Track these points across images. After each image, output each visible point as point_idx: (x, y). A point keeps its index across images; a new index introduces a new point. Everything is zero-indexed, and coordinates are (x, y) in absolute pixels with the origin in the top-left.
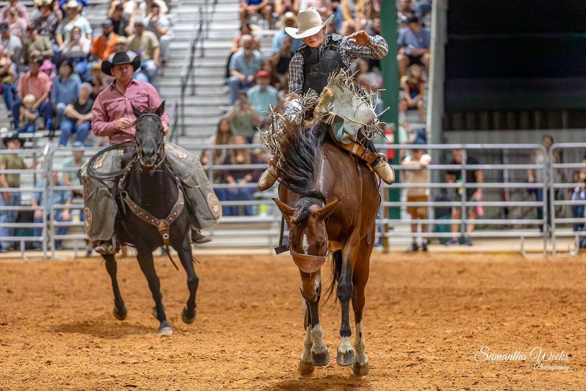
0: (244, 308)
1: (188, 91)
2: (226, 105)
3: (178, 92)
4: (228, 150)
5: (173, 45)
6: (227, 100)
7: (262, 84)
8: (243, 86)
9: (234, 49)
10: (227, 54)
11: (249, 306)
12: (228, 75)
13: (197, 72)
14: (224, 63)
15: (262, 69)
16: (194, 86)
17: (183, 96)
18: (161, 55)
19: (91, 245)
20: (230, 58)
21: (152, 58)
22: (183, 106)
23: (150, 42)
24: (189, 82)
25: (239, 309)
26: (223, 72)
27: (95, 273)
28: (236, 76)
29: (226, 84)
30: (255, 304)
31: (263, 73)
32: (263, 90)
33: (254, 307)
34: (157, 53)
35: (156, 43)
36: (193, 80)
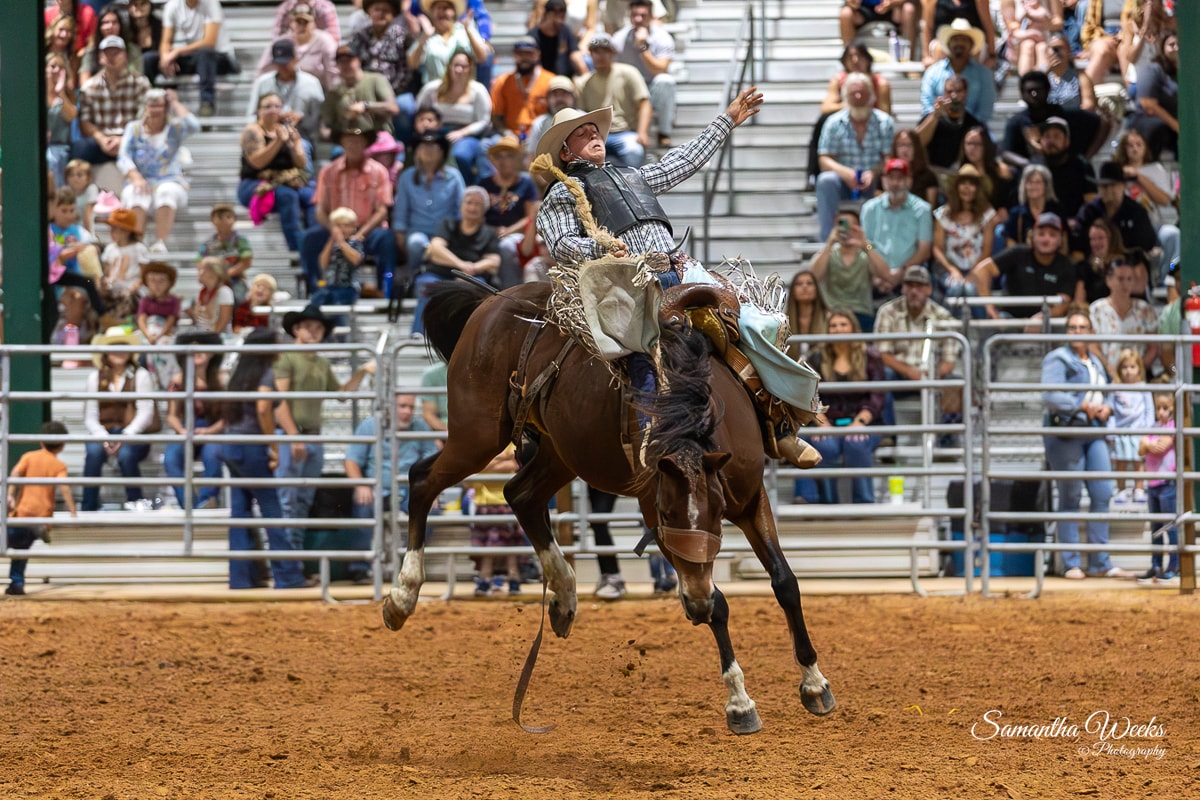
0: (849, 721)
1: (720, 205)
2: (811, 240)
3: (696, 207)
4: (812, 345)
5: (683, 97)
6: (812, 228)
7: (895, 189)
8: (849, 193)
9: (830, 105)
10: (812, 117)
11: (862, 717)
12: (814, 168)
13: (740, 159)
14: (805, 139)
15: (895, 156)
16: (733, 194)
17: (707, 216)
18: (655, 120)
19: (486, 569)
20: (818, 128)
21: (633, 128)
22: (707, 239)
23: (629, 88)
24: (723, 185)
25: (840, 722)
26: (802, 161)
27: (497, 636)
28: (834, 170)
29: (810, 189)
30: (878, 711)
31: (898, 163)
32: (897, 205)
33: (872, 719)
34: (646, 111)
35: (643, 91)
36: (731, 180)
